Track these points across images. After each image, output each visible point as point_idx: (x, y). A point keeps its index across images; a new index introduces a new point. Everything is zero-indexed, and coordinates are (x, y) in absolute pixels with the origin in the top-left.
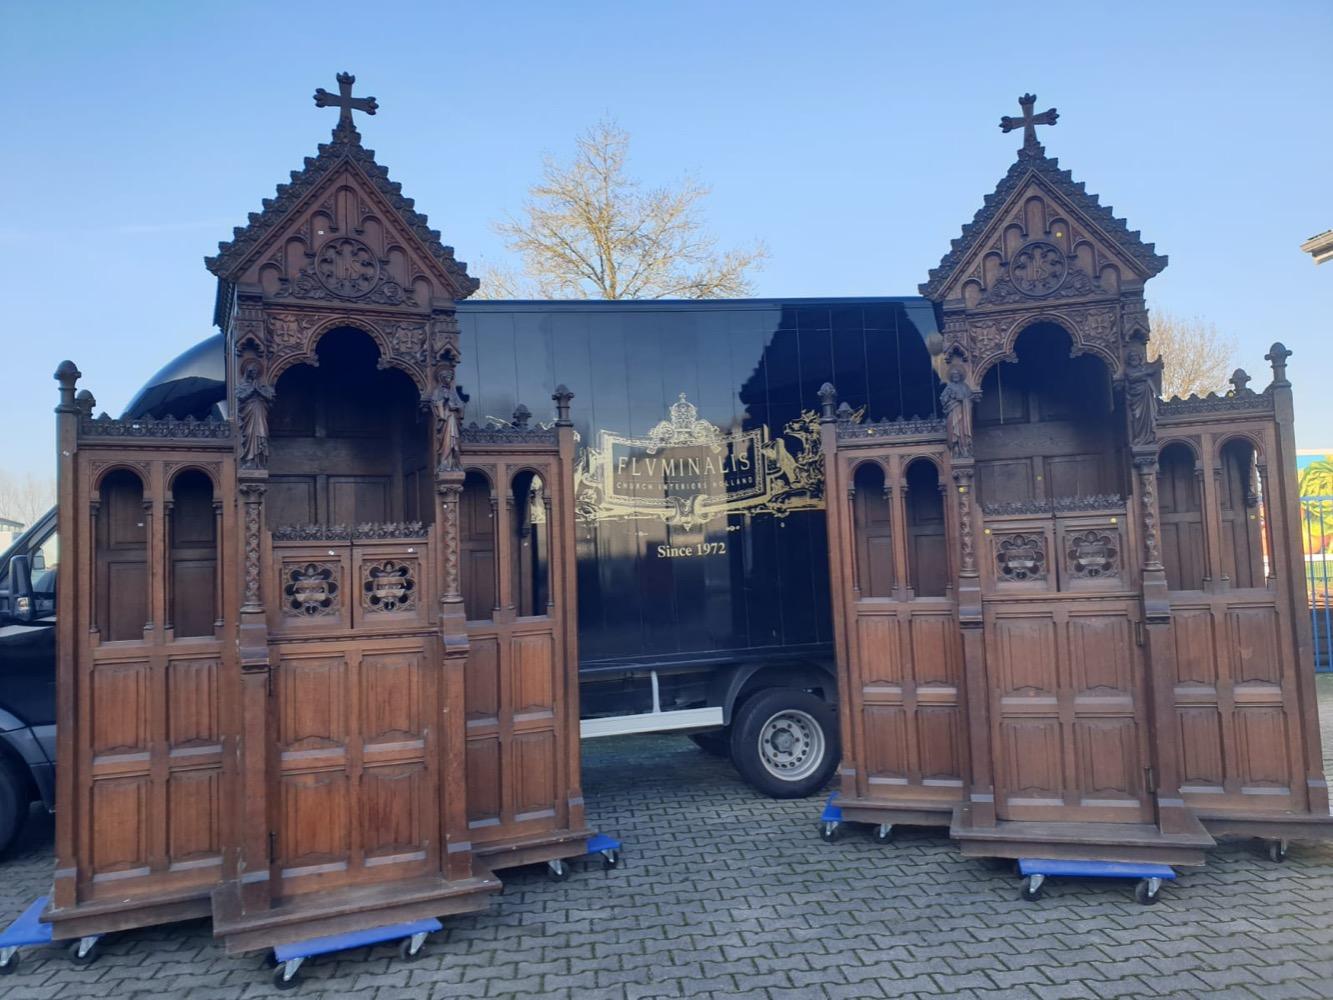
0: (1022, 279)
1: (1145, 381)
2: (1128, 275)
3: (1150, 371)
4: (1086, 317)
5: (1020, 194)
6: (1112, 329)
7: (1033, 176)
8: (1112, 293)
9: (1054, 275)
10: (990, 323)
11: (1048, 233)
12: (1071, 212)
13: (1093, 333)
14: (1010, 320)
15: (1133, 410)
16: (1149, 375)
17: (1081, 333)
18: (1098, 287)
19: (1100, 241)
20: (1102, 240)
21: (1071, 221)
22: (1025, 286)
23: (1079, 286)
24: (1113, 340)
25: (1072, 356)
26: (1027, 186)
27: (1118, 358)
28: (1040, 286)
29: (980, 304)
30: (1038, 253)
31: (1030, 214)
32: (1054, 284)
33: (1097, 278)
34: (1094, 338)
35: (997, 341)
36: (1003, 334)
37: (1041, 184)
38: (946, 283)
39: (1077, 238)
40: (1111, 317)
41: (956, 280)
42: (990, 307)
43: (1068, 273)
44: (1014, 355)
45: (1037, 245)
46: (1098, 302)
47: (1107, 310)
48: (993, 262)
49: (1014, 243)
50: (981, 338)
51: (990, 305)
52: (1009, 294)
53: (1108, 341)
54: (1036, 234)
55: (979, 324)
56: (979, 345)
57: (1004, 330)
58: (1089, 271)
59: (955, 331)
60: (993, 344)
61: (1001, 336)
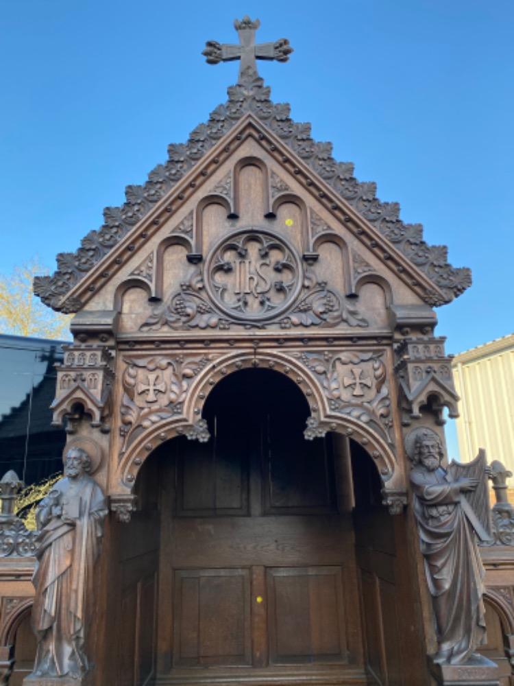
0: (224, 290)
1: (457, 504)
2: (404, 296)
3: (465, 483)
4: (334, 366)
5: (228, 151)
6: (379, 391)
7: (250, 125)
8: (378, 326)
9: (280, 289)
10: (164, 362)
11: (271, 216)
12: (310, 185)
13: (346, 395)
14: (197, 359)
15: (434, 570)
16: (464, 491)
17: (325, 394)
18: (353, 313)
19: (356, 236)
20: (361, 234)
21: (309, 201)
22: (229, 302)
23: (321, 310)
24: (382, 411)
25: (309, 435)
26: (239, 139)
27: (392, 446)
28: (254, 303)
29: (146, 324)
30: (253, 249)
31: (243, 186)
32: (279, 303)
33: (352, 297)
34: (349, 404)
35: (173, 396)
36: (185, 384)
37: (262, 139)
38: (84, 279)
39: (320, 229)
40: (375, 370)
41: (105, 276)
42: (165, 332)
43: (304, 287)
44: (204, 425)
45: (253, 236)
46: (353, 339)
47: (370, 355)
48: (176, 256)
49: (215, 228)
50: (142, 387)
51: (166, 329)
52: (201, 312)
53: (371, 413)
54: (251, 218)
55: (141, 362)
56: (139, 401)
57: (185, 377)
58: (338, 285)
59: (81, 368)
60: (164, 401)
61: (180, 386)
